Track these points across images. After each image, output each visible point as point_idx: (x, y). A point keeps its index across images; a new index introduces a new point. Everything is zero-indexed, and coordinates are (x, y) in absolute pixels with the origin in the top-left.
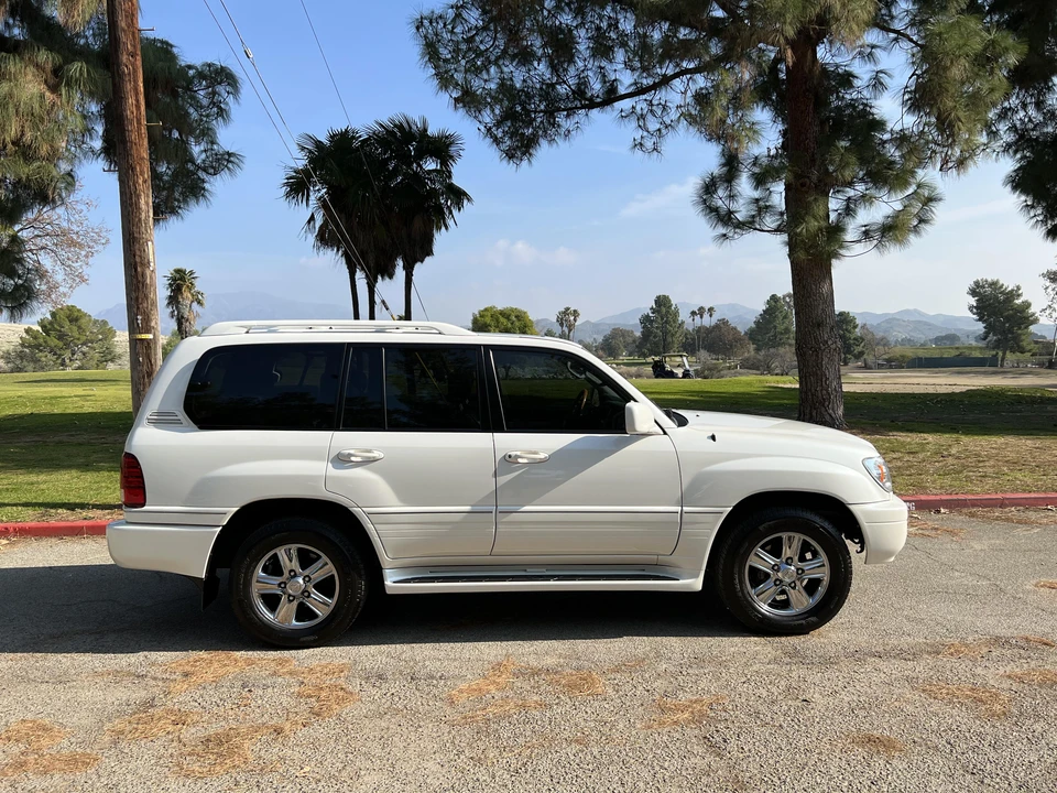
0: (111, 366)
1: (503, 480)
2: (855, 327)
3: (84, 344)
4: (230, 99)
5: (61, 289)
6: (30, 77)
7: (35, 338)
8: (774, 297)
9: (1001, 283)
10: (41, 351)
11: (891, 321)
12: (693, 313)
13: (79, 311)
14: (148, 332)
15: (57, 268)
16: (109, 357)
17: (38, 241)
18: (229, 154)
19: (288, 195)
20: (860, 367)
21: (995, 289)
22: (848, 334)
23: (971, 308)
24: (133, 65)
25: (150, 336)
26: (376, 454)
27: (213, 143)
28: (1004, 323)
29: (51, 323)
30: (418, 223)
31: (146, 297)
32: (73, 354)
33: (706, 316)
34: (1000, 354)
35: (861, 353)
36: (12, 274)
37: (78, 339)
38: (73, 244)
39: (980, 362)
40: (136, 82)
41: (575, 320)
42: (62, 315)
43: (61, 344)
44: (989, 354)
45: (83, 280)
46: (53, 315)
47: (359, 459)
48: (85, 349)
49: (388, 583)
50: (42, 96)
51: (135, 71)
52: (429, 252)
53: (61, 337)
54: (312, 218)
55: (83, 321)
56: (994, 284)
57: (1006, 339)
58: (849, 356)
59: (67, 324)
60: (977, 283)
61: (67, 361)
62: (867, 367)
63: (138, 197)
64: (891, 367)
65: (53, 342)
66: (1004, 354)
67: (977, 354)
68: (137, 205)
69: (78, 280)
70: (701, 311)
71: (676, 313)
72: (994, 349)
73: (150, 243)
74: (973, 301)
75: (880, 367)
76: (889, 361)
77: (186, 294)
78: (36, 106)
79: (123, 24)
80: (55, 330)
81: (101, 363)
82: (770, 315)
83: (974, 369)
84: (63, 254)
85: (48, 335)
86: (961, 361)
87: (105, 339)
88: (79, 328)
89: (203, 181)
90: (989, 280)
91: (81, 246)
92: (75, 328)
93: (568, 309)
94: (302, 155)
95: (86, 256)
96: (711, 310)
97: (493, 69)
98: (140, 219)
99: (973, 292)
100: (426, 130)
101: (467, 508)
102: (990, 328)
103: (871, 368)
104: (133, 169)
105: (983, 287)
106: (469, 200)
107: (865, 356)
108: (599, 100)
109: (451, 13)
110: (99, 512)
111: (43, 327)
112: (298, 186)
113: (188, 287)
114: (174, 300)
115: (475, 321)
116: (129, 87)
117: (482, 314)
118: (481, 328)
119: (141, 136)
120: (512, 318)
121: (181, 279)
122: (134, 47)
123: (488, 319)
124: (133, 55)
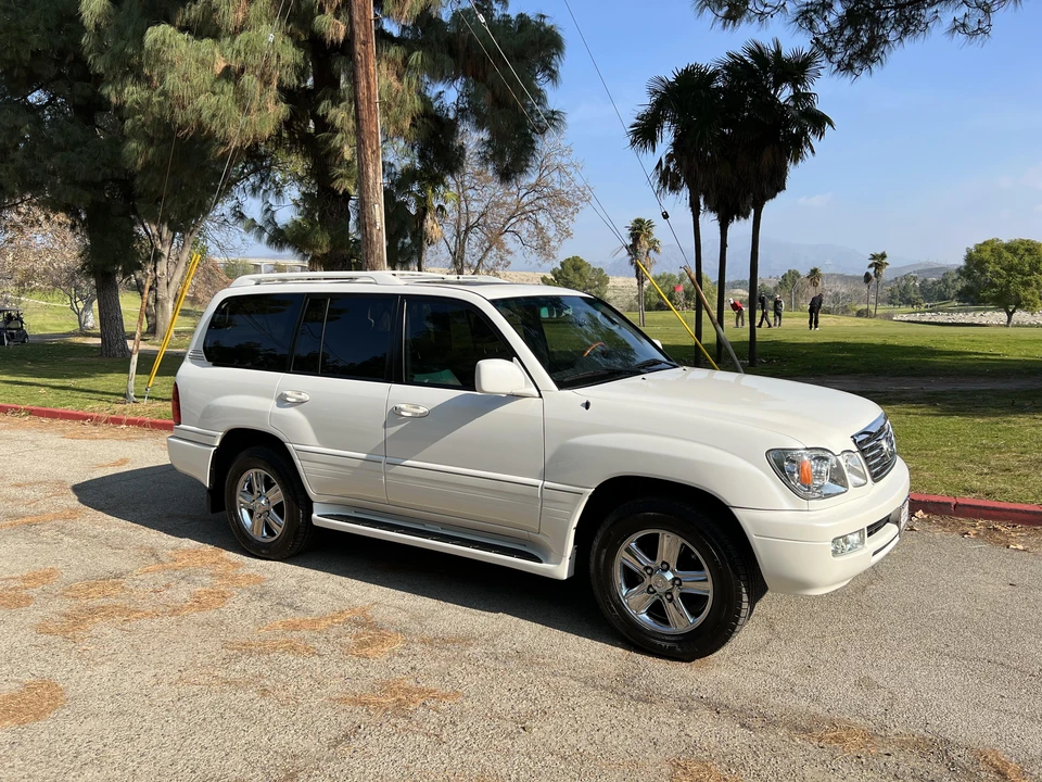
1: (392, 430)
5: (552, 244)
13: (581, 260)
15: (550, 225)
17: (539, 201)
24: (365, 52)
26: (304, 396)
29: (560, 272)
31: (373, 252)
38: (562, 203)
40: (367, 66)
42: (568, 265)
45: (569, 235)
46: (562, 265)
47: (294, 400)
49: (314, 516)
50: (389, 86)
51: (367, 56)
52: (781, 187)
54: (660, 162)
55: (584, 270)
59: (571, 272)
63: (368, 166)
68: (367, 173)
73: (377, 206)
77: (644, 242)
78: (384, 95)
80: (563, 278)
84: (555, 212)
87: (601, 284)
88: (581, 275)
91: (570, 204)
92: (577, 276)
95: (573, 213)
98: (368, 186)
100: (778, 52)
101: (363, 456)
104: (364, 143)
106: (831, 123)
111: (555, 276)
112: (645, 133)
113: (645, 235)
114: (633, 249)
115: (969, 258)
116: (361, 72)
117: (979, 249)
118: (976, 266)
119: (370, 113)
120: (1021, 252)
121: (640, 228)
122: (366, 35)
123: (986, 255)
124: (365, 43)
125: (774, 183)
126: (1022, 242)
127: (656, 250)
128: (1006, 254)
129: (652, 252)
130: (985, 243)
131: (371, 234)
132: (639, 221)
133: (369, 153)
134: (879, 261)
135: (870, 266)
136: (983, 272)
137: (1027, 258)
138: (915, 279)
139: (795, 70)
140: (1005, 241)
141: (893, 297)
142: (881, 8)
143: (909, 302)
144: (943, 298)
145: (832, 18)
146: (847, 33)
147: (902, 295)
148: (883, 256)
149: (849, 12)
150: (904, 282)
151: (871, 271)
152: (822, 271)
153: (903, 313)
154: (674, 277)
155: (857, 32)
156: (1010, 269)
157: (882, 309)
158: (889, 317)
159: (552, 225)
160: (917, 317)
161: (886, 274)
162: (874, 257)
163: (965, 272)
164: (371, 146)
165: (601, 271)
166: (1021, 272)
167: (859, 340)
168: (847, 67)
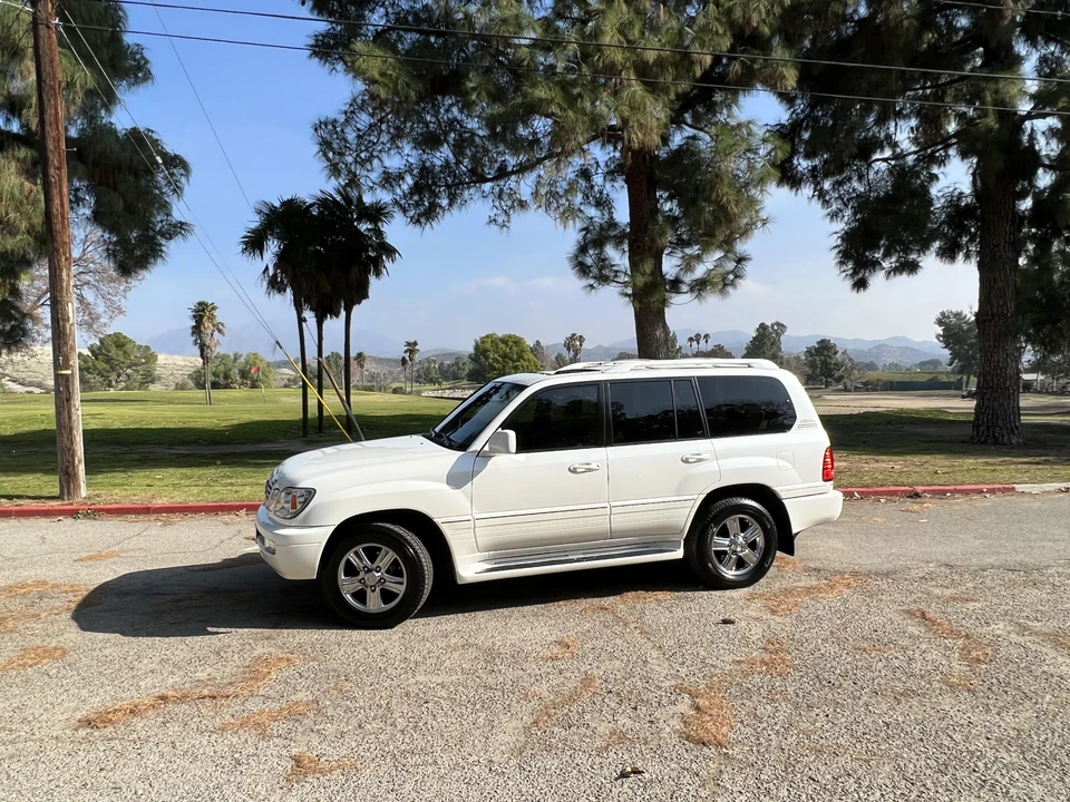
0: (152, 387)
2: (836, 353)
3: (129, 367)
4: (183, 180)
5: (103, 320)
6: (13, 170)
7: (85, 361)
8: (763, 326)
9: (964, 314)
10: (90, 373)
11: (880, 347)
12: (691, 339)
13: (125, 337)
14: (67, 369)
15: (98, 301)
16: (149, 379)
17: (83, 276)
18: (182, 223)
19: (244, 251)
20: (840, 390)
21: (959, 319)
22: (829, 360)
23: (938, 336)
24: (59, 176)
25: (69, 372)
27: (168, 215)
28: (968, 351)
29: (99, 349)
30: (355, 272)
31: (66, 343)
32: (119, 376)
33: (702, 341)
34: (965, 378)
35: (841, 378)
36: (10, 317)
37: (123, 363)
38: (112, 280)
39: (946, 386)
40: (61, 187)
41: (581, 345)
42: (108, 341)
43: (108, 367)
44: (953, 379)
45: (122, 312)
46: (101, 341)
48: (129, 371)
50: (22, 185)
51: (60, 180)
52: (366, 296)
53: (108, 360)
54: (267, 268)
55: (128, 347)
56: (958, 315)
57: (970, 364)
58: (830, 380)
59: (113, 349)
60: (943, 314)
61: (114, 383)
62: (846, 390)
63: (61, 270)
64: (867, 390)
65: (101, 365)
66: (968, 378)
67: (944, 379)
68: (60, 276)
69: (117, 312)
70: (697, 338)
71: (674, 339)
72: (959, 373)
73: (70, 304)
74: (940, 330)
75: (857, 389)
76: (866, 384)
77: (208, 324)
78: (17, 192)
79: (51, 147)
80: (103, 354)
81: (143, 385)
82: (760, 341)
83: (938, 392)
84: (105, 288)
85: (97, 359)
86: (933, 385)
87: (148, 361)
88: (125, 352)
89: (161, 245)
90: (954, 311)
91: (119, 281)
92: (121, 353)
93: (574, 335)
94: (257, 218)
95: (125, 291)
96: (706, 336)
97: (376, 162)
98: (62, 287)
99: (940, 322)
102: (955, 355)
103: (850, 391)
104: (57, 250)
105: (948, 317)
106: (400, 255)
107: (845, 380)
108: (490, 176)
109: (342, 118)
110: (28, 501)
111: (93, 352)
112: (254, 243)
113: (209, 318)
114: (197, 330)
115: (477, 347)
116: (55, 191)
117: (483, 340)
118: (482, 354)
119: (63, 226)
120: (510, 344)
121: (203, 310)
122: (60, 163)
123: (488, 346)
124: (59, 169)
125: (361, 293)
126: (510, 336)
127: (220, 331)
128: (501, 346)
129: (216, 333)
130: (487, 336)
131: (64, 327)
132: (200, 304)
133: (63, 259)
134: (412, 348)
135: (406, 352)
136: (487, 358)
137: (515, 349)
138: (435, 362)
139: (376, 214)
140: (500, 336)
141: (419, 376)
142: (437, 185)
143: (432, 381)
144: (456, 377)
145: (405, 187)
146: (416, 198)
147: (426, 377)
148: (415, 344)
149: (416, 184)
150: (426, 365)
151: (407, 356)
152: (366, 353)
153: (429, 391)
154: (229, 356)
155: (421, 199)
156: (505, 356)
157: (416, 386)
158: (418, 393)
159: (100, 301)
160: (439, 394)
161: (417, 357)
162: (409, 344)
163: (474, 358)
164: (65, 254)
165: (147, 348)
166: (511, 359)
167: (419, 412)
168: (416, 221)
